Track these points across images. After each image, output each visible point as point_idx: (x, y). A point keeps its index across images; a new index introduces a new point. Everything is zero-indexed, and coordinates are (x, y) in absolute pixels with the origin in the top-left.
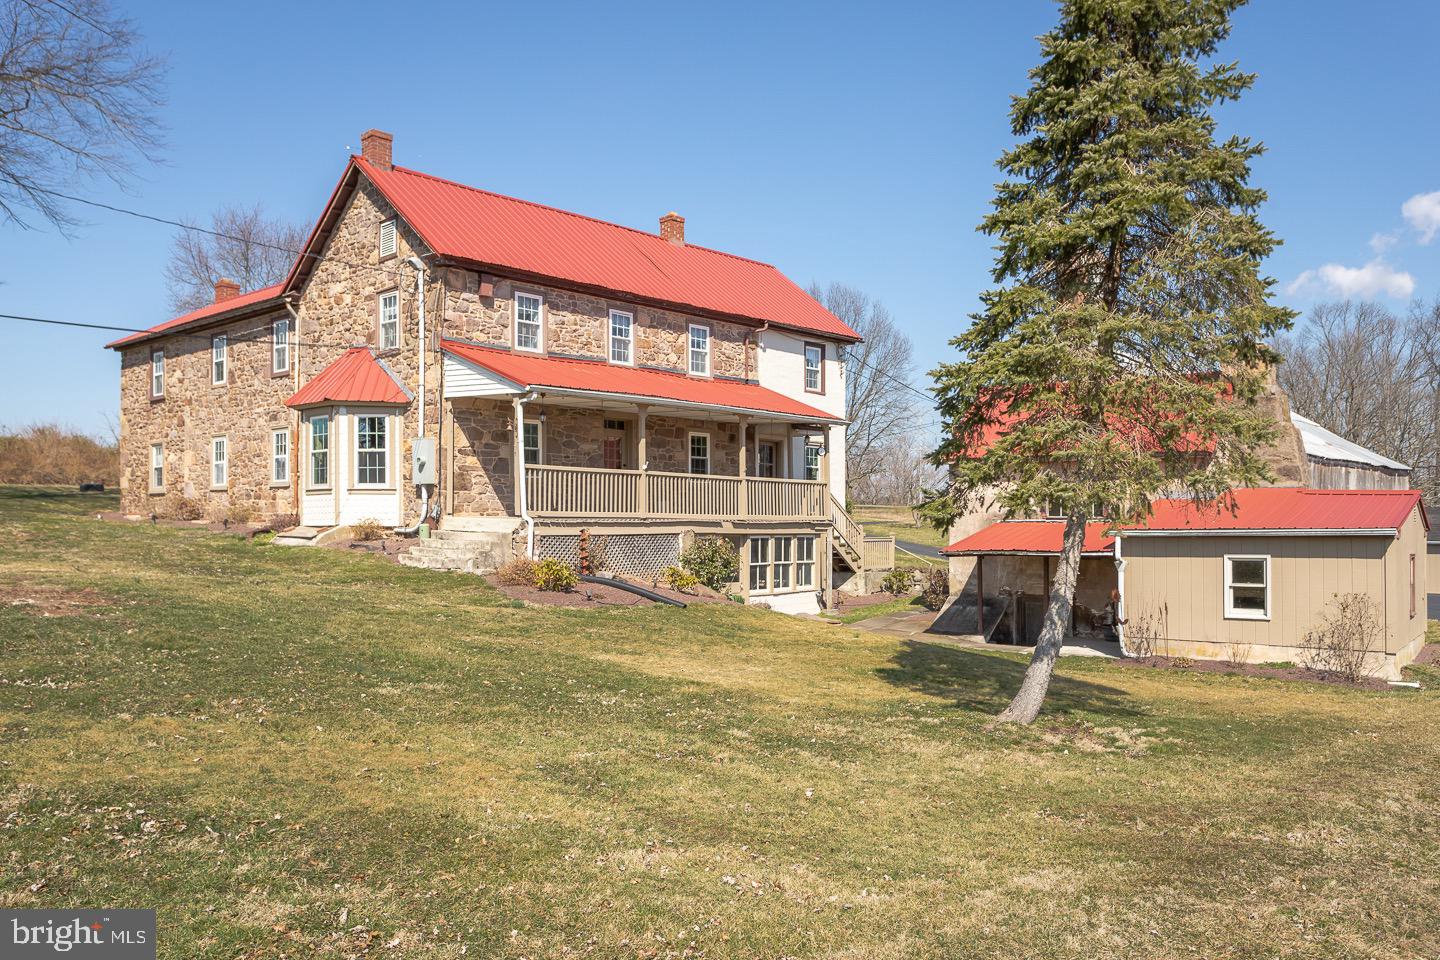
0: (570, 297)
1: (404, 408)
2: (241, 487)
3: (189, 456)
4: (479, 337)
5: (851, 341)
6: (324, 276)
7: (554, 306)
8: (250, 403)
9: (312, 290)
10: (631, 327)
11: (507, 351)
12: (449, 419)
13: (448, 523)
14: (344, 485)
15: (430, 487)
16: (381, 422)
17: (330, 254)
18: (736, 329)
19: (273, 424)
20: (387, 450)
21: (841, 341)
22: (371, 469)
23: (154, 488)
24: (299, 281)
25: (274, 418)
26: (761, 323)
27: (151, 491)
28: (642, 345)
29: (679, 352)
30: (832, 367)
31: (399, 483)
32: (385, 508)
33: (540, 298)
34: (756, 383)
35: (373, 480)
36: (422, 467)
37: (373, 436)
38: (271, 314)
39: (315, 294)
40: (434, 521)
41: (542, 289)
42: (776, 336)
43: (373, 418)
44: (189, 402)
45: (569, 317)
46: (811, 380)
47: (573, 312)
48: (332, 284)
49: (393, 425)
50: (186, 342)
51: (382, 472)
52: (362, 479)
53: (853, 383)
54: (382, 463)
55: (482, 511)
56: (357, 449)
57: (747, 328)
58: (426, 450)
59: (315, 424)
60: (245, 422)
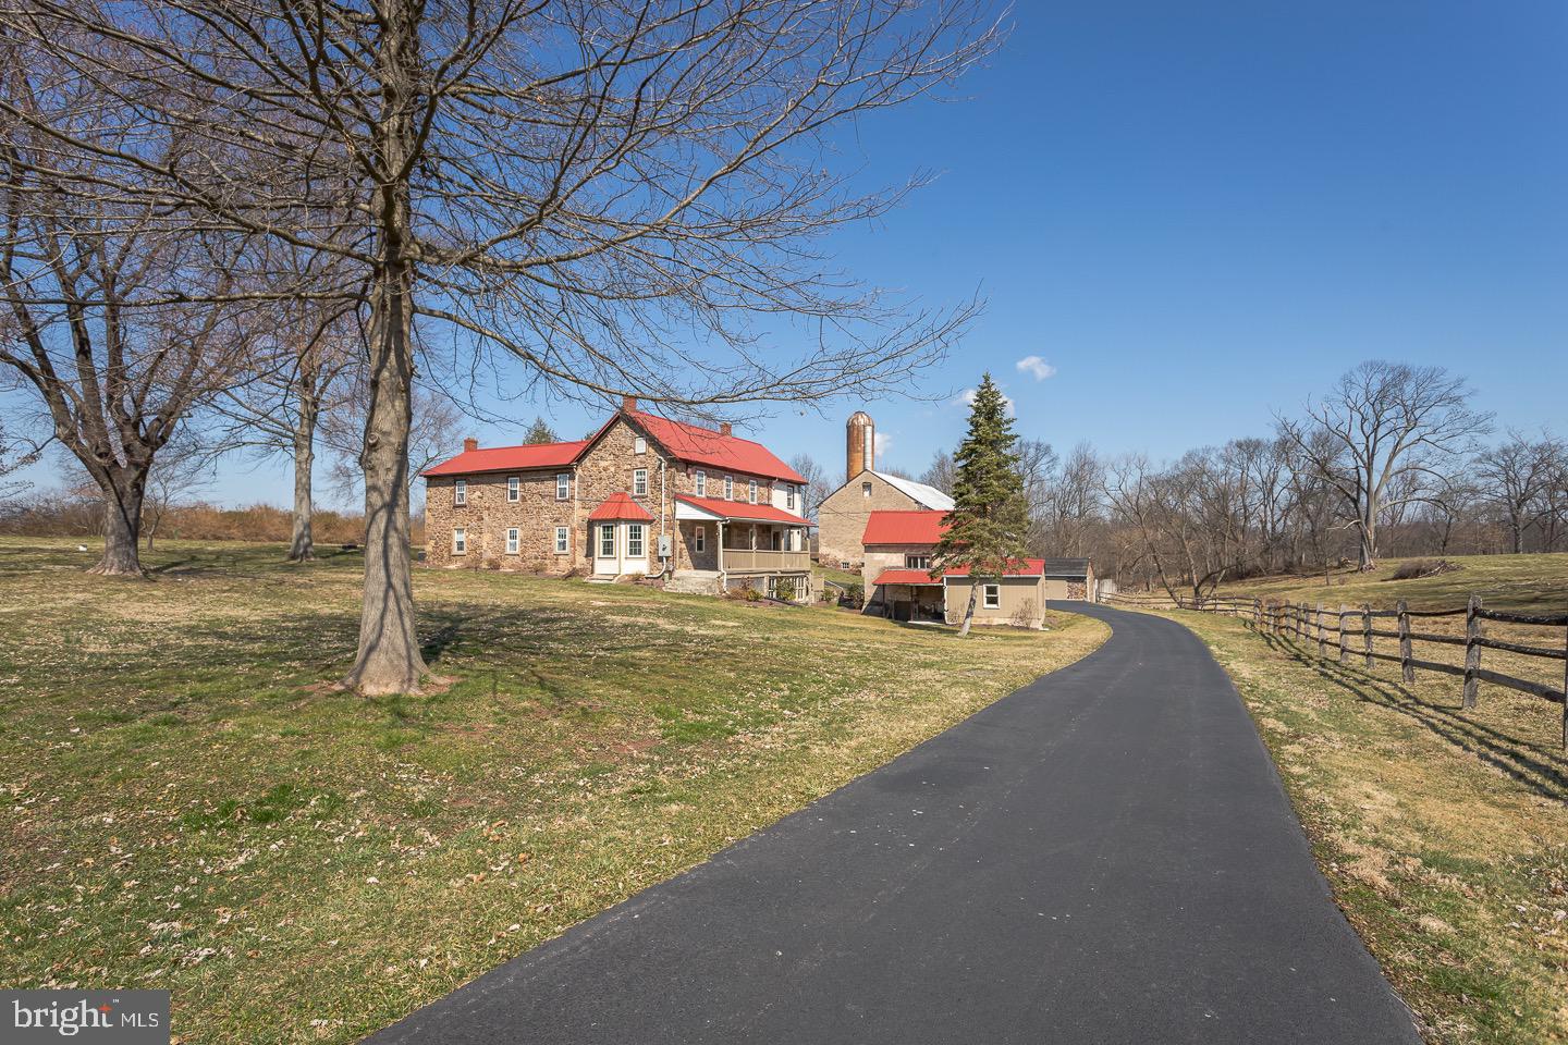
0: (713, 472)
1: (650, 522)
2: (531, 553)
3: (487, 537)
4: (686, 491)
5: (804, 484)
6: (595, 457)
7: (708, 476)
8: (538, 512)
9: (587, 462)
10: (731, 483)
11: (694, 496)
12: (677, 529)
13: (677, 574)
14: (623, 556)
15: (667, 558)
16: (640, 527)
17: (599, 447)
18: (765, 481)
19: (556, 524)
20: (642, 540)
21: (799, 484)
22: (635, 549)
23: (455, 551)
24: (580, 459)
25: (557, 520)
26: (775, 478)
27: (453, 553)
28: (735, 490)
29: (746, 492)
30: (797, 496)
31: (647, 555)
32: (640, 566)
33: (704, 473)
34: (771, 506)
35: (635, 554)
36: (664, 549)
37: (635, 534)
38: (566, 470)
39: (589, 465)
40: (670, 573)
41: (705, 469)
42: (780, 485)
43: (636, 524)
44: (488, 509)
45: (713, 480)
46: (790, 502)
47: (714, 478)
48: (602, 462)
49: (645, 529)
50: (486, 478)
51: (640, 550)
52: (631, 554)
53: (805, 501)
54: (640, 545)
55: (686, 567)
56: (629, 540)
57: (768, 481)
58: (665, 540)
59: (604, 527)
60: (534, 522)
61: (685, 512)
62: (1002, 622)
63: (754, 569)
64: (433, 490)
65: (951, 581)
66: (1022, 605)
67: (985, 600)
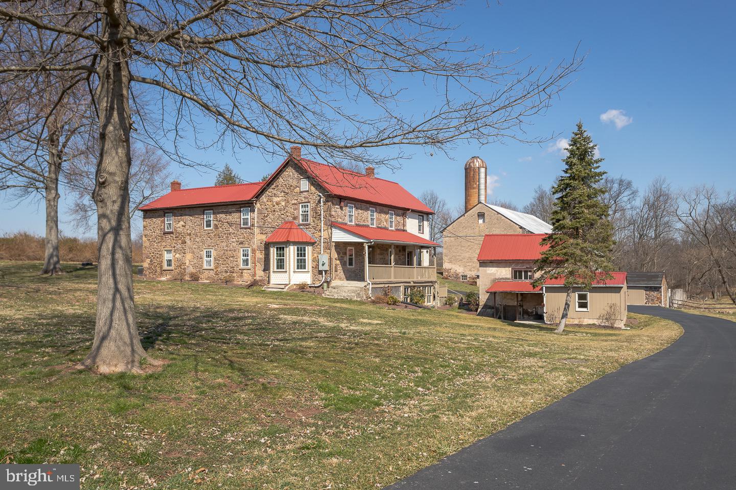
0: (361, 205)
1: (312, 244)
2: (222, 268)
3: (189, 256)
4: (340, 220)
5: (431, 214)
6: (270, 194)
7: (357, 208)
8: (227, 237)
9: (264, 198)
10: (375, 213)
11: (346, 224)
12: (333, 249)
13: (333, 283)
14: (292, 270)
15: (326, 271)
16: (305, 248)
17: (273, 186)
18: (401, 212)
19: (241, 246)
20: (306, 258)
21: (428, 214)
22: (301, 265)
23: (165, 267)
24: (258, 196)
25: (241, 243)
26: (408, 209)
27: (164, 268)
28: (378, 219)
29: (386, 221)
30: (426, 223)
31: (310, 269)
32: (306, 278)
33: (353, 206)
34: (406, 231)
35: (301, 268)
36: (323, 265)
37: (301, 253)
38: (248, 205)
39: (265, 200)
40: (328, 283)
41: (354, 202)
42: (412, 214)
43: (302, 246)
44: (190, 234)
45: (360, 211)
46: (421, 229)
47: (361, 210)
48: (275, 198)
49: (309, 250)
50: (187, 210)
51: (305, 266)
52: (298, 268)
53: (432, 228)
54: (305, 262)
55: (340, 279)
56: (296, 258)
57: (403, 212)
58: (324, 258)
59: (277, 248)
60: (224, 244)
61: (340, 236)
62: (591, 322)
63: (393, 279)
64: (148, 220)
65: (549, 290)
66: (608, 309)
67: (577, 304)
